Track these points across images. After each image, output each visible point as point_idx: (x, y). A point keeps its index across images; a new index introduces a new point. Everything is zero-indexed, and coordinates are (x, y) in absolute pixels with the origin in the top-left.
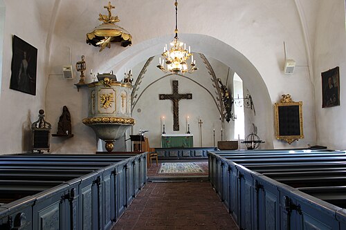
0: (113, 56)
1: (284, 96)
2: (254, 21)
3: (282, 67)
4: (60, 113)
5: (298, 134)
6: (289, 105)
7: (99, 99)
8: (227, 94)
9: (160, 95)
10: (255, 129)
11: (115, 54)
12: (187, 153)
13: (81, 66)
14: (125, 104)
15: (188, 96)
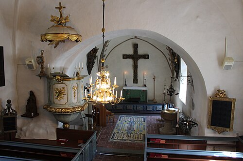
0: (67, 50)
1: (219, 91)
2: (197, 17)
3: (221, 61)
4: (28, 96)
5: (228, 127)
6: (222, 99)
7: (54, 92)
8: (176, 60)
9: (124, 55)
10: (193, 105)
11: (69, 48)
12: (140, 107)
13: (40, 60)
14: (76, 94)
15: (146, 57)
